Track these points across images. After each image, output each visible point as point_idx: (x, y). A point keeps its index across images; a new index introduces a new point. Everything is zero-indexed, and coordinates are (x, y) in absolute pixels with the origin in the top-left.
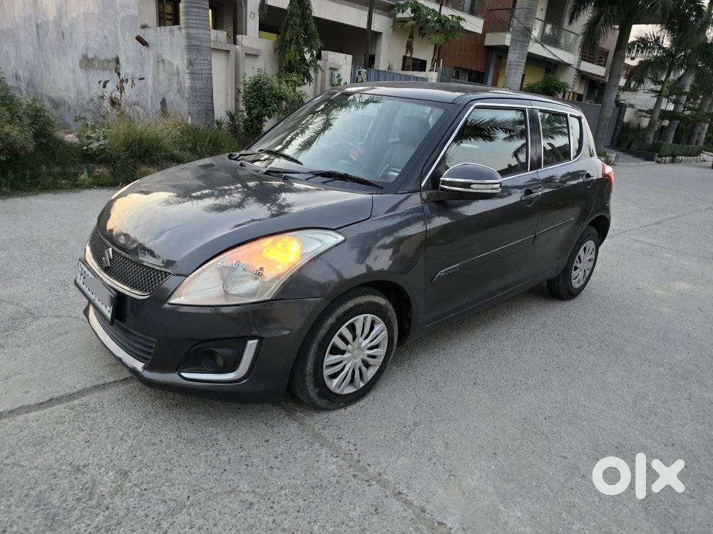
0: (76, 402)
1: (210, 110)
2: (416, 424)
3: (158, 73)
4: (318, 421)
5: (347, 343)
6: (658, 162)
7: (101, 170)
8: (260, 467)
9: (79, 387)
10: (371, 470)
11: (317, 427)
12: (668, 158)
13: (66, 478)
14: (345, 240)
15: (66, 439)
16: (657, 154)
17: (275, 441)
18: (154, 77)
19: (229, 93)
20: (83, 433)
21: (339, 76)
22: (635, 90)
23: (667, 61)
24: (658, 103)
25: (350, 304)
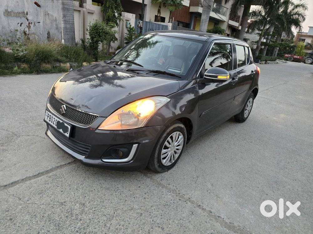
0: (51, 174)
1: (73, 38)
2: (197, 177)
3: (45, 20)
4: (158, 177)
5: (170, 144)
6: (260, 63)
7: (24, 66)
8: (140, 198)
9: (50, 168)
10: (185, 197)
11: (158, 180)
12: (264, 62)
13: (58, 208)
14: (170, 100)
15: (52, 191)
16: (260, 60)
17: (143, 187)
18: (43, 22)
19: (81, 30)
20: (59, 188)
21: (130, 24)
22: (251, 33)
23: (263, 21)
24: (260, 39)
25: (171, 128)
